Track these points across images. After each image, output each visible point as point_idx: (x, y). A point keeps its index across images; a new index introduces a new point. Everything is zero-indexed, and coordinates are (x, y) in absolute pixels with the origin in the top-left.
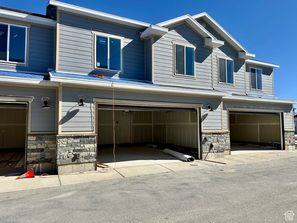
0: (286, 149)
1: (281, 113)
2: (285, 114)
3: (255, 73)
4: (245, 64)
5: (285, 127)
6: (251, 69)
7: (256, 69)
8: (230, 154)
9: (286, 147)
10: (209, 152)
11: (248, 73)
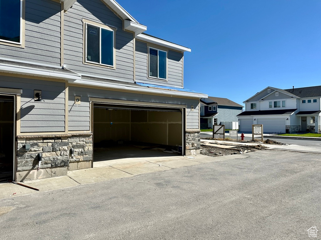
0: (186, 154)
1: (183, 109)
2: (187, 110)
3: (157, 55)
4: (134, 39)
5: (186, 127)
6: (150, 49)
7: (158, 50)
8: (92, 167)
9: (186, 151)
10: (33, 169)
11: (146, 54)
